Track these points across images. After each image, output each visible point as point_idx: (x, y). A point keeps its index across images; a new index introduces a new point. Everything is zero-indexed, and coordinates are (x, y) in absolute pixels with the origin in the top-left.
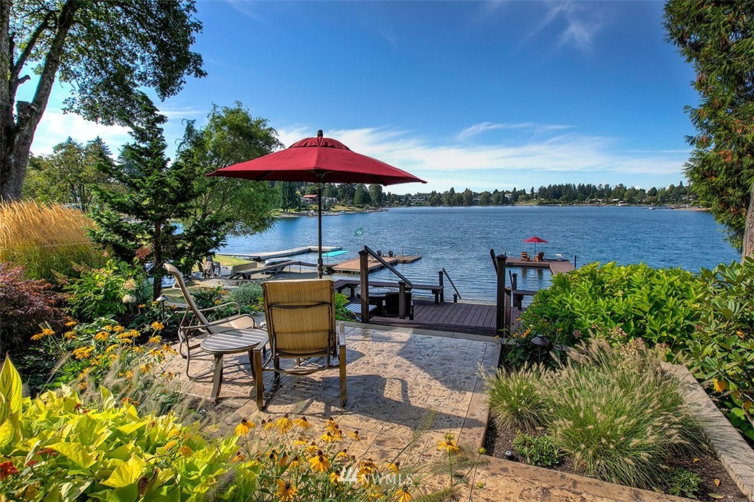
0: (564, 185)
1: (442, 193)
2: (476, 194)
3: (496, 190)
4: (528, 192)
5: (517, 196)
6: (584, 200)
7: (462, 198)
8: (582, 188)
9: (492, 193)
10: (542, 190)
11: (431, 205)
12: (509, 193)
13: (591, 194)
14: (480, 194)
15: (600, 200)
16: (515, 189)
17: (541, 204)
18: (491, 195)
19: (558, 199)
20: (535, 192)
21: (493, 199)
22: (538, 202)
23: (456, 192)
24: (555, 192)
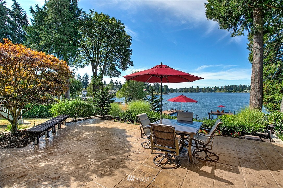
0: (234, 85)
1: (188, 88)
2: (201, 89)
3: (208, 87)
4: (220, 88)
5: (216, 89)
6: (242, 91)
7: (196, 90)
8: (241, 86)
9: (207, 88)
10: (226, 87)
11: (185, 92)
12: (213, 88)
13: (245, 89)
14: (202, 88)
15: (249, 91)
16: (215, 86)
17: (225, 92)
18: (206, 89)
19: (232, 90)
20: (223, 88)
21: (207, 90)
22: (224, 91)
23: (194, 88)
24: (230, 88)
